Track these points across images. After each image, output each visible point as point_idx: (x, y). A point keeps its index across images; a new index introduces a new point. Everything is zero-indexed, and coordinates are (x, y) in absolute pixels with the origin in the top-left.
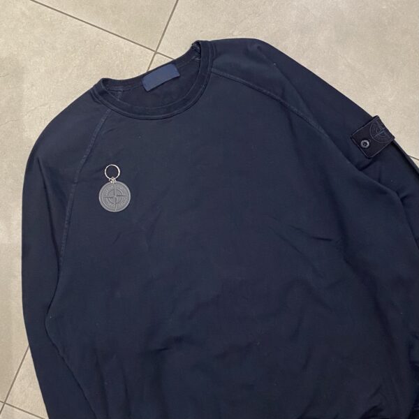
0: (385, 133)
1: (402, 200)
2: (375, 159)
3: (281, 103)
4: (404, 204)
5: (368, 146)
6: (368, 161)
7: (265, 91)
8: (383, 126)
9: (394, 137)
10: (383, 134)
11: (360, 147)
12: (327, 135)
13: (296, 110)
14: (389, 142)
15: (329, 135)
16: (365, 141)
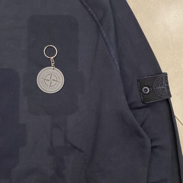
0: (166, 90)
1: (153, 148)
2: (148, 106)
3: (98, 25)
4: (152, 151)
5: (147, 92)
6: (141, 105)
7: (90, 10)
8: (167, 83)
9: (171, 96)
10: (164, 90)
11: (141, 91)
12: (118, 67)
13: (105, 35)
14: (165, 98)
15: (121, 69)
16: (147, 88)
